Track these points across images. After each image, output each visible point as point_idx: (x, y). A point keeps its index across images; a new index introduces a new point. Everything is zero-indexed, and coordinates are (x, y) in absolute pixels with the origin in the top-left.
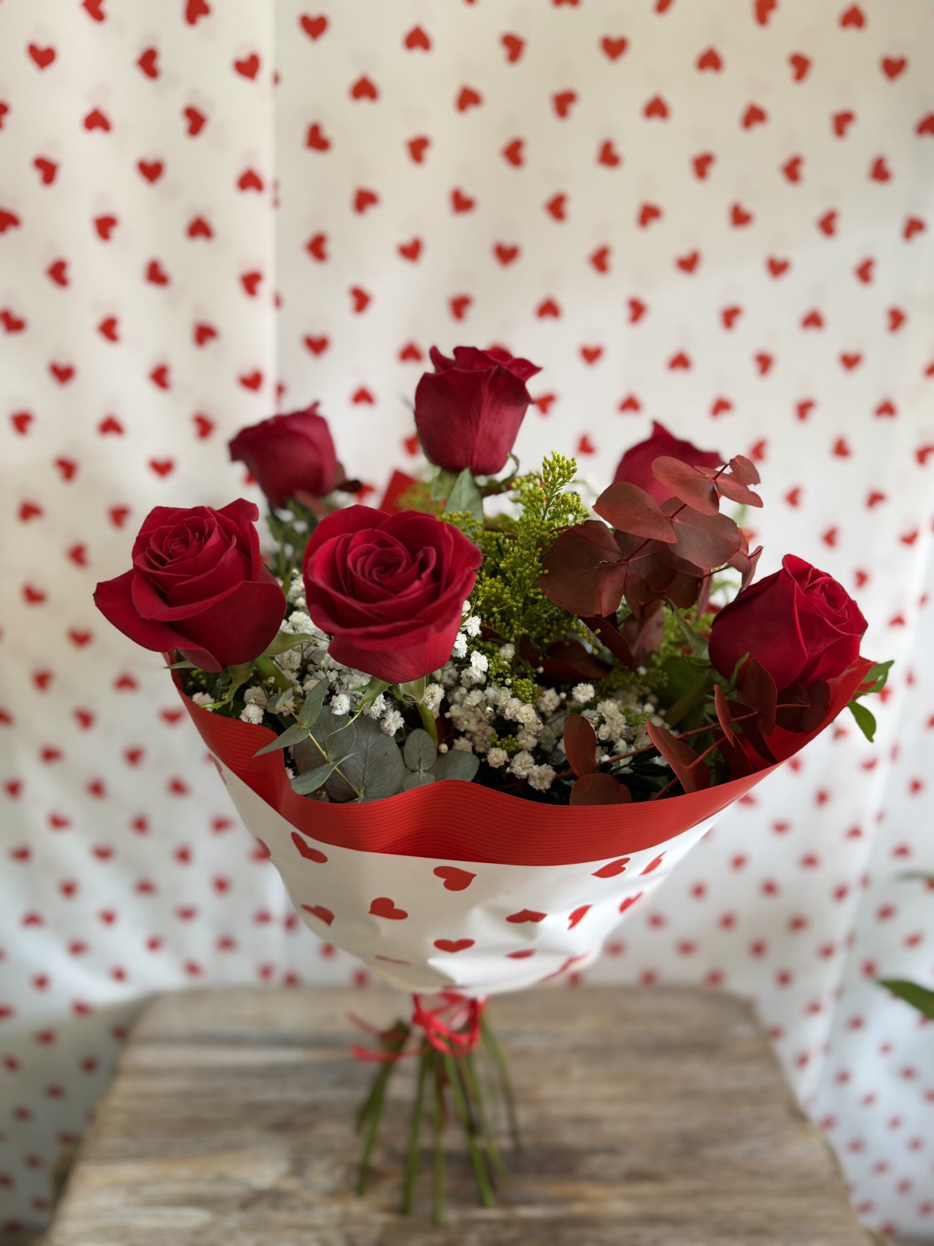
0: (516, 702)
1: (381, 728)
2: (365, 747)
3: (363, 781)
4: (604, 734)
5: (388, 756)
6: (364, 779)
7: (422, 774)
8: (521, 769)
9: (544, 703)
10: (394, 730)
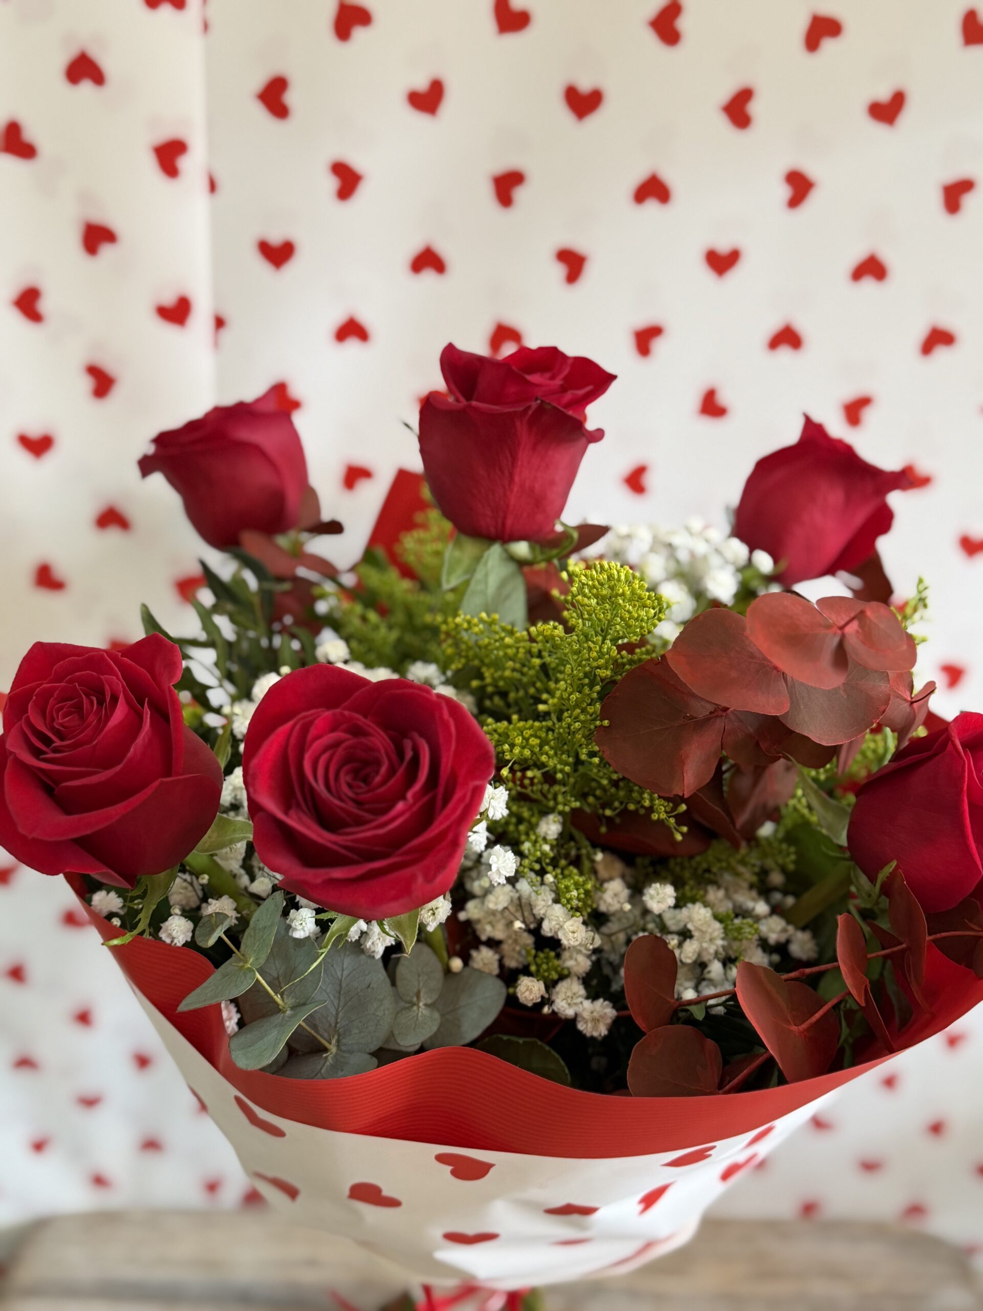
0: (558, 910)
1: (362, 947)
2: (339, 974)
3: (336, 1026)
4: (690, 955)
5: (373, 989)
6: (337, 1023)
7: (422, 1010)
8: (566, 1006)
9: (605, 901)
10: (380, 950)
